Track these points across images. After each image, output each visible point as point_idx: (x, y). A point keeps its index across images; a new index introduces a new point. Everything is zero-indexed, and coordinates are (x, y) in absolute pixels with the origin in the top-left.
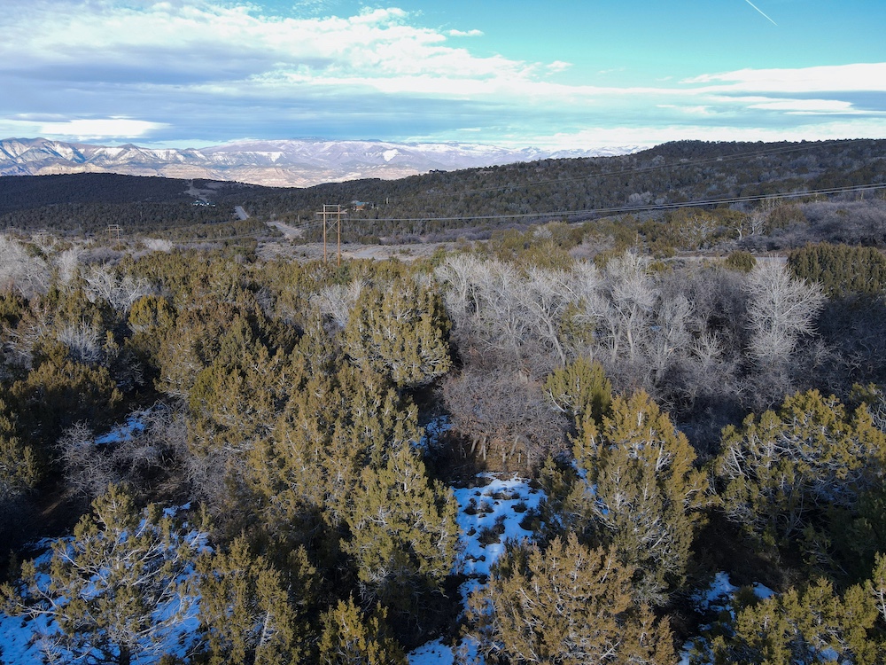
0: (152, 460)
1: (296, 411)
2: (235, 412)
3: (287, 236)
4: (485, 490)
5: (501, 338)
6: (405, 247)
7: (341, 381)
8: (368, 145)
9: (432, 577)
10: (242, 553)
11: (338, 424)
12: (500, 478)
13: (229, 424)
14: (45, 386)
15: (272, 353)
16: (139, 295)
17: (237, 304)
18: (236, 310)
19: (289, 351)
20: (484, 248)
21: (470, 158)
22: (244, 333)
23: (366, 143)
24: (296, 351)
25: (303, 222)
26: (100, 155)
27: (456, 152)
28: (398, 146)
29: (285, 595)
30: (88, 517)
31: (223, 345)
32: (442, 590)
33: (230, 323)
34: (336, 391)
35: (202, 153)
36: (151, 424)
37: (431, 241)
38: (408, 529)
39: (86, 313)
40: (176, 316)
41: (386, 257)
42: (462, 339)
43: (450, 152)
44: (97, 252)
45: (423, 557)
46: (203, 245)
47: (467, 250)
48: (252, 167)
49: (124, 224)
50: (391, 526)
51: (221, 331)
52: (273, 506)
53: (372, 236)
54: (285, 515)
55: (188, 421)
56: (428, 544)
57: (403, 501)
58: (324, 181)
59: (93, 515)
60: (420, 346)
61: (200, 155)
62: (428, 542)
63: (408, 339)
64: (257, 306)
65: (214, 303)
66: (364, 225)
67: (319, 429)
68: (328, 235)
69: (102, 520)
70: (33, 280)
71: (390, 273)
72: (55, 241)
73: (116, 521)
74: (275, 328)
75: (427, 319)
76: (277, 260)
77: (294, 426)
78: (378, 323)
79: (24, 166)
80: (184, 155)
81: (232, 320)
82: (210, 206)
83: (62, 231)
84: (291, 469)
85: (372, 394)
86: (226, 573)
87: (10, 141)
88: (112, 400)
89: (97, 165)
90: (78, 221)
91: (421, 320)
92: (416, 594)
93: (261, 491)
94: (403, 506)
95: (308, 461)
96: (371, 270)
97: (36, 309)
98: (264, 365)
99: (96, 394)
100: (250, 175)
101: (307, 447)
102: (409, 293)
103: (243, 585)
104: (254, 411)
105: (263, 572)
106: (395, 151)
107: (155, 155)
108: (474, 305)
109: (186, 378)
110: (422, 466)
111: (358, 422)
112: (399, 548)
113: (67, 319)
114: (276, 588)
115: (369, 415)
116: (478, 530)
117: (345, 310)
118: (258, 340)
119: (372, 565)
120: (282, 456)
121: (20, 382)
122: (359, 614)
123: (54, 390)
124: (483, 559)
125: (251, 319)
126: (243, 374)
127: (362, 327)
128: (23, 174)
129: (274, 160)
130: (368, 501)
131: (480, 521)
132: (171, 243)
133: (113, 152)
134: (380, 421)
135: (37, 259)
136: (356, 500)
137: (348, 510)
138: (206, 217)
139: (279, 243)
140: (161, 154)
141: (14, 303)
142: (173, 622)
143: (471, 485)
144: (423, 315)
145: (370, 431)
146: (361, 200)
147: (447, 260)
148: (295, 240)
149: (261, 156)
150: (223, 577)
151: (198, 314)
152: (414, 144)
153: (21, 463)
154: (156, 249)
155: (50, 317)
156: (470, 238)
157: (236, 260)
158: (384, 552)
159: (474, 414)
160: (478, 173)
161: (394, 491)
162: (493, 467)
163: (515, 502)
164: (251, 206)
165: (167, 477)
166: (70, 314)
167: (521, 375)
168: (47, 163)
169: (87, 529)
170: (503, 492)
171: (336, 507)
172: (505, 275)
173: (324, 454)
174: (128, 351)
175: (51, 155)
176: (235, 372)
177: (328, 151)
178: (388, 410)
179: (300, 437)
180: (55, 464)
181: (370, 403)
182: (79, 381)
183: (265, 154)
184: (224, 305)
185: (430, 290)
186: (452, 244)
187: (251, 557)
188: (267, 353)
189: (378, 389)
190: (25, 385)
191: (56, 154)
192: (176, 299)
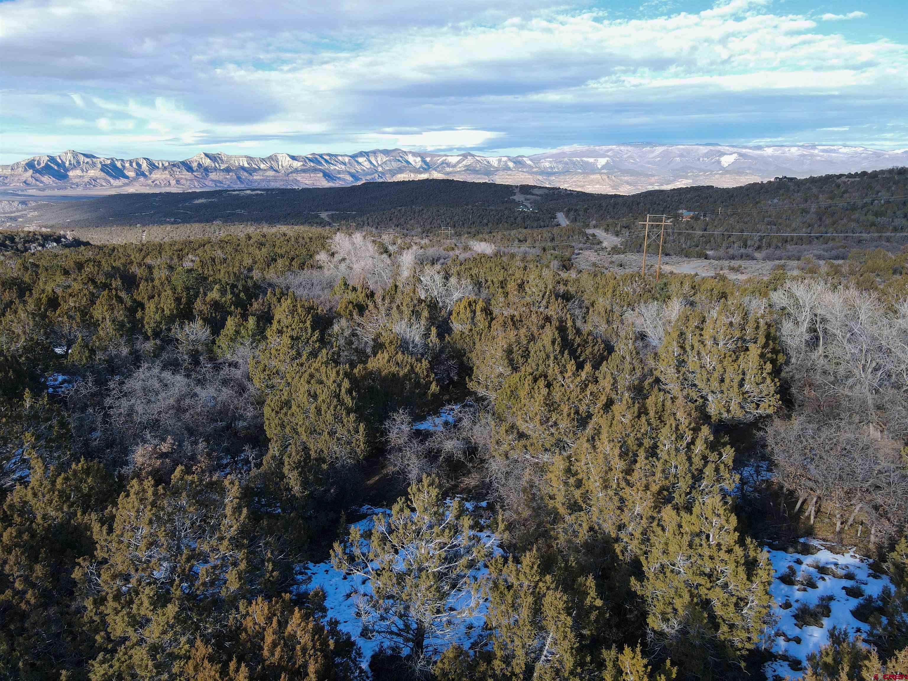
0: (459, 455)
1: (598, 432)
2: (538, 422)
3: (605, 244)
4: (808, 560)
5: (851, 381)
6: (735, 263)
7: (650, 408)
8: (704, 150)
9: (732, 646)
10: (532, 568)
11: (642, 454)
12: (831, 549)
13: (530, 433)
14: (379, 371)
15: (580, 366)
16: (461, 295)
17: (550, 312)
18: (548, 319)
19: (596, 366)
20: (836, 271)
21: (831, 162)
22: (553, 342)
23: (701, 147)
24: (604, 367)
25: (624, 231)
26: (443, 163)
27: (812, 155)
28: (740, 150)
29: (569, 621)
30: (403, 499)
31: (532, 353)
32: (743, 664)
33: (541, 331)
34: (643, 418)
35: (531, 160)
36: (460, 420)
37: (768, 258)
38: (709, 585)
39: (417, 308)
40: (492, 319)
41: (712, 273)
42: (797, 377)
43: (803, 155)
44: (431, 252)
45: (724, 621)
46: (522, 249)
47: (813, 271)
48: (577, 173)
49: (455, 226)
50: (689, 576)
51: (532, 338)
52: (565, 525)
53: (697, 249)
54: (577, 536)
55: (493, 422)
56: (732, 608)
57: (707, 552)
58: (650, 188)
59: (407, 499)
60: (743, 379)
61: (529, 162)
62: (732, 606)
63: (730, 369)
64: (568, 316)
65: (528, 310)
66: (689, 237)
67: (620, 456)
68: (649, 246)
69: (415, 505)
70: (380, 274)
71: (715, 292)
72: (399, 241)
73: (426, 509)
74: (585, 340)
75: (754, 351)
76: (593, 269)
77: (594, 447)
78: (696, 349)
79: (383, 173)
80: (514, 162)
81: (543, 327)
82: (532, 212)
83: (405, 231)
84: (587, 491)
85: (682, 427)
86: (516, 583)
87: (375, 153)
88: (430, 392)
89: (439, 172)
90: (418, 222)
91: (747, 349)
92: (710, 659)
93: (555, 508)
94: (706, 558)
95: (606, 487)
96: (693, 288)
97: (379, 301)
98: (570, 380)
99: (418, 384)
100: (575, 182)
101: (606, 473)
102: (736, 319)
103: (530, 599)
104: (556, 424)
105: (551, 592)
106: (735, 156)
107: (488, 162)
108: (817, 338)
109: (496, 381)
110: (734, 520)
111: (663, 455)
112: (697, 604)
113: (401, 312)
114: (562, 612)
115: (677, 450)
116: (795, 605)
117: (660, 329)
118: (566, 352)
119: (663, 613)
120: (580, 477)
121: (362, 366)
122: (646, 666)
123: (387, 376)
124: (798, 640)
125: (562, 329)
126: (549, 385)
127: (677, 351)
128: (381, 180)
129: (599, 167)
130: (666, 544)
131: (798, 595)
132: (493, 246)
133: (453, 160)
134: (689, 459)
135: (385, 256)
136: (653, 539)
137: (643, 547)
138: (528, 222)
139: (596, 251)
140: (494, 162)
141: (363, 294)
142: (464, 615)
143: (791, 550)
144: (751, 346)
145: (676, 467)
146: (689, 209)
147: (788, 284)
148: (612, 249)
149: (587, 163)
150: (512, 586)
151: (512, 319)
152: (759, 148)
153: (356, 436)
154: (480, 251)
155: (390, 309)
156: (819, 257)
157: (552, 266)
158: (678, 603)
159: (804, 468)
160: (839, 181)
161: (697, 540)
162: (821, 534)
163: (849, 583)
164: (572, 213)
165: (469, 472)
166: (404, 308)
167: (871, 428)
168: (400, 170)
169: (402, 510)
170: (833, 567)
171: (629, 541)
172: (863, 307)
173: (624, 484)
174: (447, 347)
175: (404, 164)
176: (541, 383)
177: (658, 156)
178: (699, 448)
179: (601, 460)
180: (380, 442)
181: (680, 437)
182: (406, 370)
183: (591, 160)
184: (537, 312)
185: (763, 316)
186: (795, 263)
187: (540, 574)
188: (574, 368)
189: (690, 424)
190: (365, 369)
191: (408, 162)
192: (493, 302)
